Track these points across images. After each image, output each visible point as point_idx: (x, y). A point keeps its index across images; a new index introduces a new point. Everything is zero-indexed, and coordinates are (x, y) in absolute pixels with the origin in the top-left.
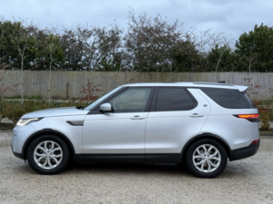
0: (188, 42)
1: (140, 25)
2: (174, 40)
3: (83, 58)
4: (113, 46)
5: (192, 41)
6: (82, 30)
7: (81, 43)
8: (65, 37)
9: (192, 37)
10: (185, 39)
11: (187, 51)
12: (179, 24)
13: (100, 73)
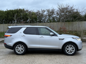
0: (77, 12)
1: (61, 7)
2: (72, 11)
3: (43, 19)
4: (52, 14)
5: (78, 11)
6: (43, 10)
7: (42, 14)
8: (37, 12)
9: (78, 10)
10: (76, 11)
11: (77, 15)
12: (74, 6)
13: (48, 23)
